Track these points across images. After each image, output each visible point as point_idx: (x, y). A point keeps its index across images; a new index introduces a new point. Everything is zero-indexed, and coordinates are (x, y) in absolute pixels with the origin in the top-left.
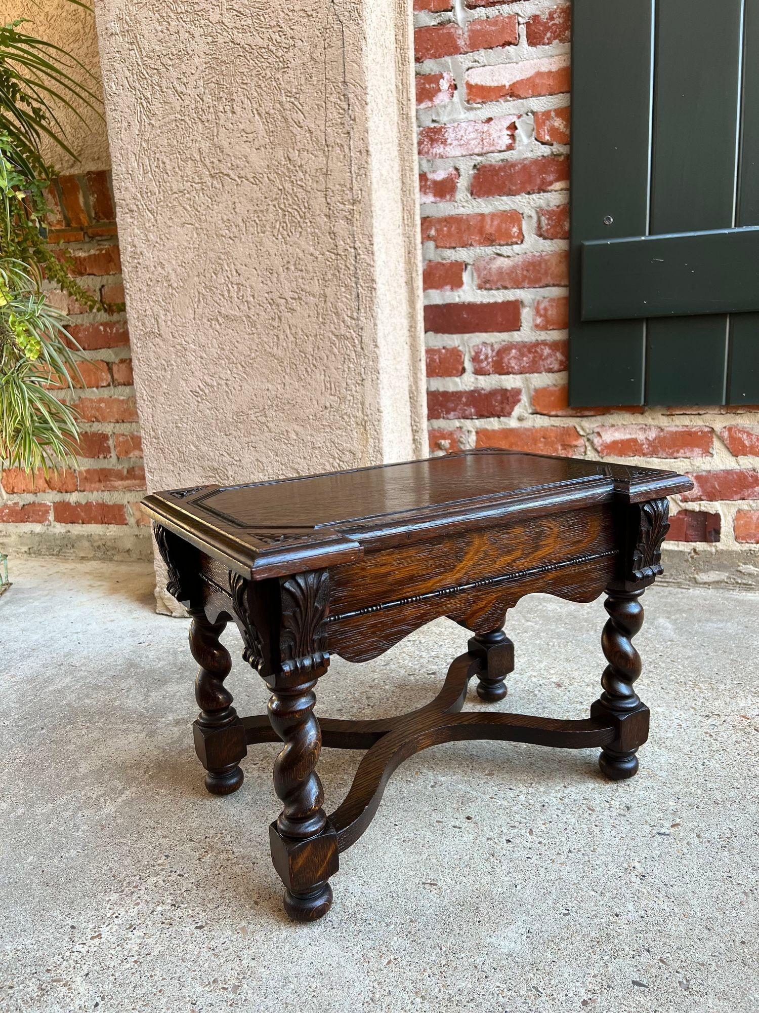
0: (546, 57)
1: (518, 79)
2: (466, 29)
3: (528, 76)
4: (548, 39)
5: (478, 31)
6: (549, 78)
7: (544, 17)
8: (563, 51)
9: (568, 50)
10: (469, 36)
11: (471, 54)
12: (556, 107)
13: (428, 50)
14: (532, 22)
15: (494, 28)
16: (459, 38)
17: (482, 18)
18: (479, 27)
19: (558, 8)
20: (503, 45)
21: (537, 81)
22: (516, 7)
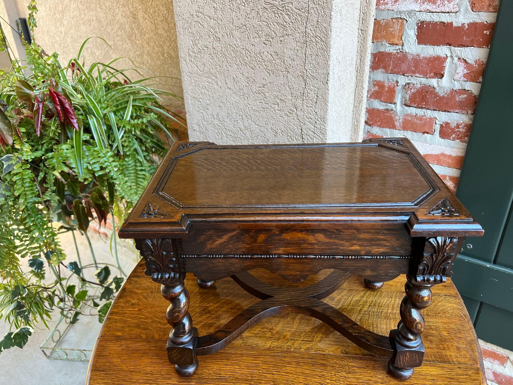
0: (450, 147)
1: (429, 153)
2: (402, 117)
3: (436, 154)
4: (453, 138)
5: (409, 120)
6: (449, 158)
7: (453, 125)
8: (462, 147)
9: (465, 148)
10: (403, 121)
11: (402, 131)
12: (451, 175)
13: (376, 122)
14: (444, 125)
15: (419, 122)
16: (396, 121)
17: (413, 114)
18: (410, 119)
19: (463, 122)
20: (424, 133)
21: (441, 158)
22: (436, 114)
